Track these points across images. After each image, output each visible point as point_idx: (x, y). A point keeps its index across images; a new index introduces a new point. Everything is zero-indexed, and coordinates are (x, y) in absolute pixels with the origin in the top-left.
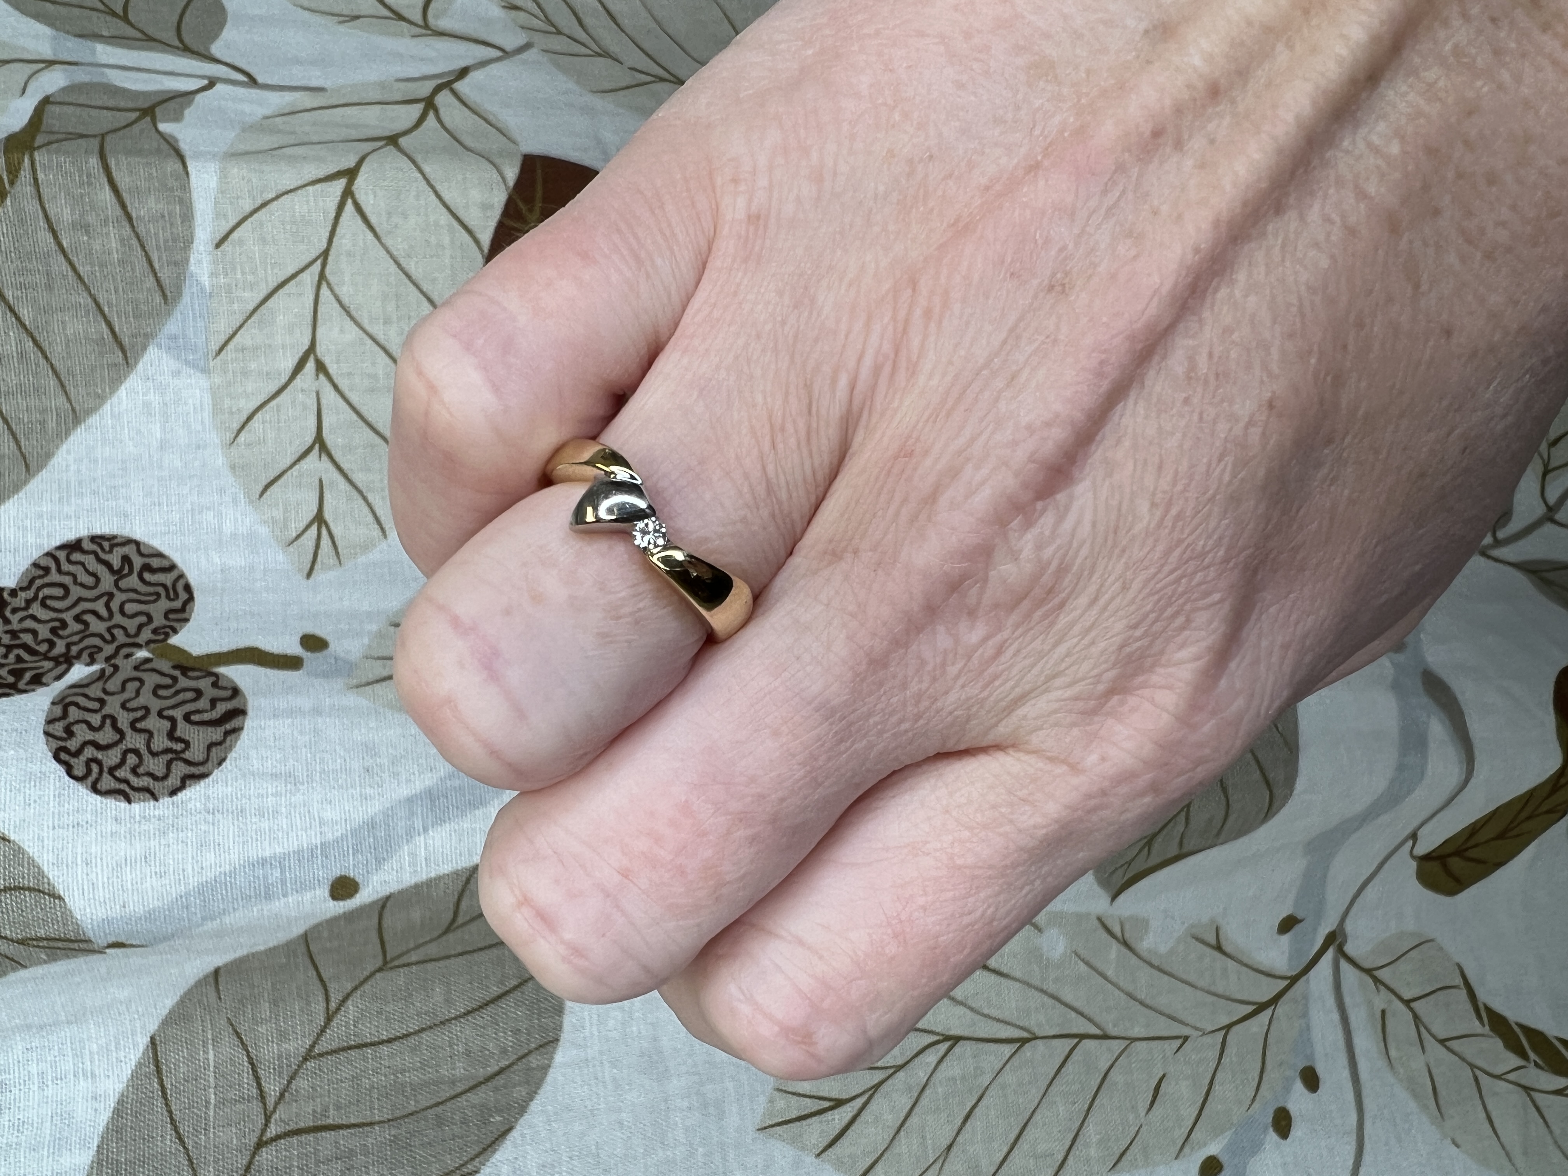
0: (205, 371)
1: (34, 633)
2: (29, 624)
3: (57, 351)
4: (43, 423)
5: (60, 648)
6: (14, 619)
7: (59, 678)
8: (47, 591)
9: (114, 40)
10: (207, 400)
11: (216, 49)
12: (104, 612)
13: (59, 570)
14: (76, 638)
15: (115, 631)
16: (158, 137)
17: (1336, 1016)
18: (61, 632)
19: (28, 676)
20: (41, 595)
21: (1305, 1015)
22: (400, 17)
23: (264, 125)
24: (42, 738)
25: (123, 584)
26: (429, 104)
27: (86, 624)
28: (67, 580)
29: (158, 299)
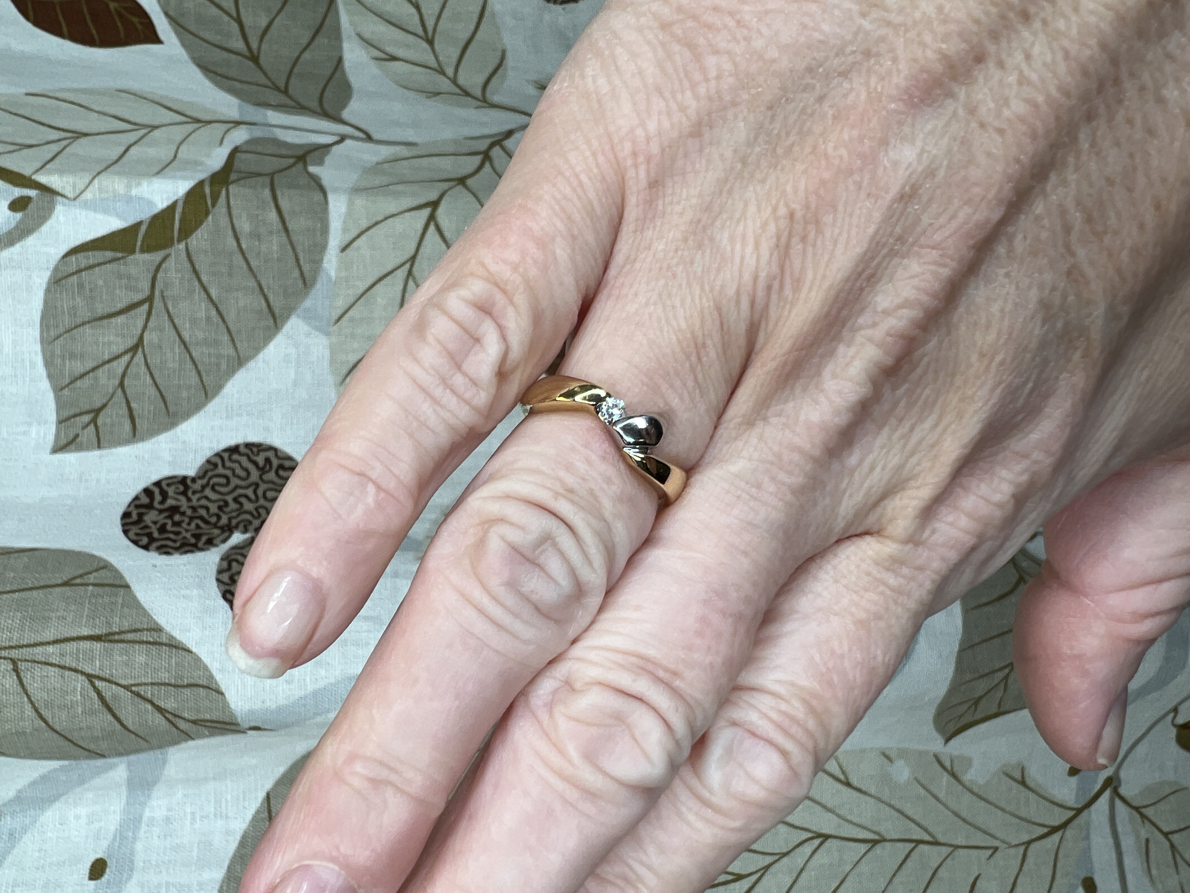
0: (327, 334)
1: (207, 509)
2: (204, 502)
3: (231, 317)
4: (218, 365)
5: (224, 520)
6: (194, 498)
7: (224, 541)
8: (215, 480)
9: (279, 107)
10: (327, 353)
11: (346, 114)
12: (253, 497)
13: (224, 466)
14: (234, 514)
15: (261, 510)
16: (306, 175)
17: (1110, 841)
18: (225, 509)
19: (204, 539)
20: (211, 483)
21: (1087, 837)
22: (467, 94)
23: (377, 168)
24: (214, 583)
25: (266, 477)
26: (486, 156)
27: (241, 504)
28: (228, 473)
29: (300, 283)
